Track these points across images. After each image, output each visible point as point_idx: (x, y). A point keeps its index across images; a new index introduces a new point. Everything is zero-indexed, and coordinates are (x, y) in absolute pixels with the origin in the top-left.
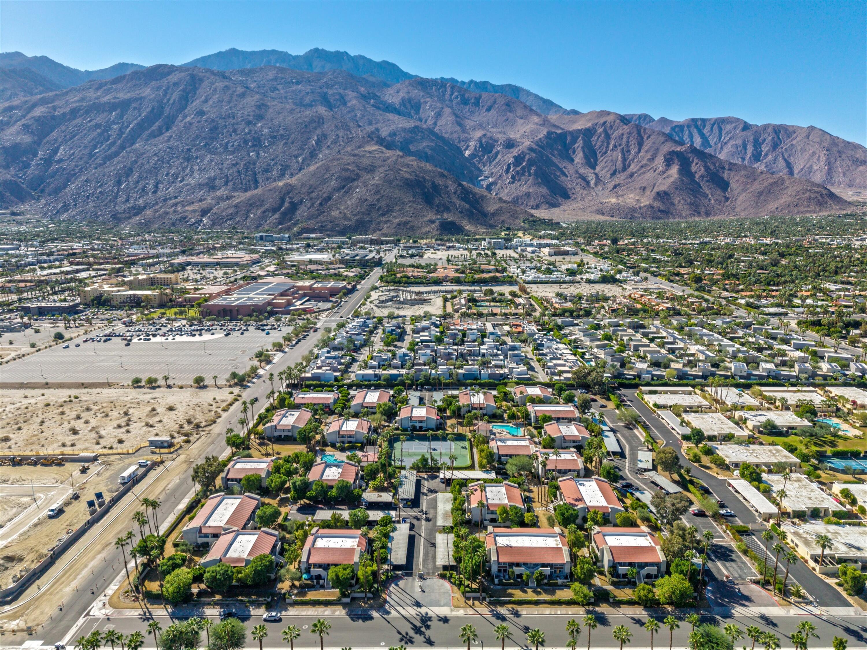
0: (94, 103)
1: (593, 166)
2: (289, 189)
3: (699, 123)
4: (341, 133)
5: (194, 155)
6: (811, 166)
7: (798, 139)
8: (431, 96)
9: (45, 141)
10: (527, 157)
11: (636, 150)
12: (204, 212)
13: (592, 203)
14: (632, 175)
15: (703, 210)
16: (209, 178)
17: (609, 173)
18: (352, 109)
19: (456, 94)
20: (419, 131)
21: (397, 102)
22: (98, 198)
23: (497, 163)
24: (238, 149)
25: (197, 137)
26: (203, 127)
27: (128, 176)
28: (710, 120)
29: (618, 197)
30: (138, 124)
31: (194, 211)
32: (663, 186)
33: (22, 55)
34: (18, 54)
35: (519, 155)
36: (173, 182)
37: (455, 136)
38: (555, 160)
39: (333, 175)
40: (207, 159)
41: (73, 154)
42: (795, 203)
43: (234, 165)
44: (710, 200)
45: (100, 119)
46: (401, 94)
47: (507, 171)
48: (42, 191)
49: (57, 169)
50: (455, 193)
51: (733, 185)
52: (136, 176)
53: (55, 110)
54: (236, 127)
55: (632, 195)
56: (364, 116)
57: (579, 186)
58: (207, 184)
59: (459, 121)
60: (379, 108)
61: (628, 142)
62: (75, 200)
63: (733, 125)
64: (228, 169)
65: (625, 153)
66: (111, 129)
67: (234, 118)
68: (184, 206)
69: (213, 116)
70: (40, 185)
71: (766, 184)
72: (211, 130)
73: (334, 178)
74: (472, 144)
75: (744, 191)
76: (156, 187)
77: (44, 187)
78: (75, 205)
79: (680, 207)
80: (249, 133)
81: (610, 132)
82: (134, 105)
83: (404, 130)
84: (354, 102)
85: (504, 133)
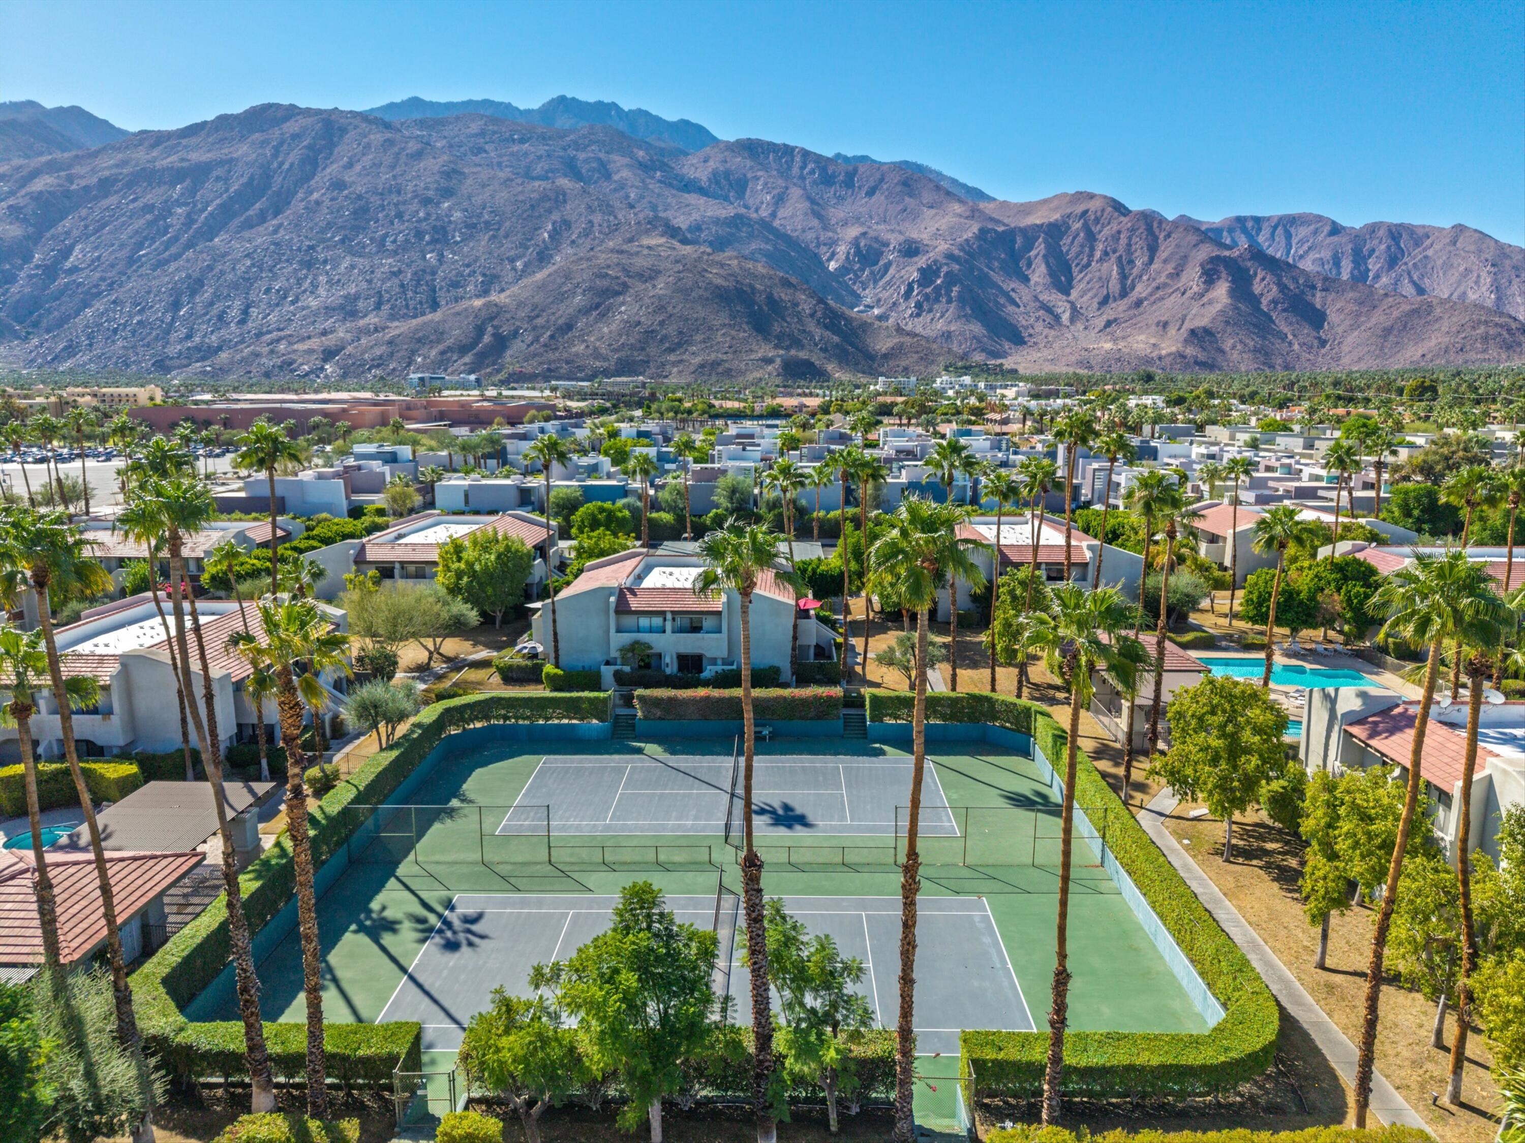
0: (143, 169)
1: (1065, 290)
2: (495, 313)
3: (1250, 224)
4: (597, 218)
5: (321, 257)
6: (1464, 293)
7: (1437, 247)
8: (766, 169)
9: (48, 235)
10: (945, 269)
11: (1146, 259)
12: (328, 354)
13: (1068, 350)
14: (1138, 303)
15: (1279, 361)
16: (345, 297)
17: (1096, 300)
18: (622, 186)
19: (811, 166)
20: (743, 224)
21: (704, 179)
22: (134, 332)
23: (888, 283)
24: (405, 246)
25: (329, 225)
26: (342, 207)
27: (193, 293)
28: (1268, 219)
29: (1115, 340)
30: (221, 206)
31: (310, 351)
32: (1202, 318)
33: (39, 105)
34: (31, 104)
35: (929, 266)
36: (277, 305)
37: (810, 235)
38: (997, 277)
39: (577, 286)
40: (345, 264)
41: (99, 258)
42: (1459, 346)
43: (394, 274)
44: (1290, 344)
45: (155, 196)
46: (712, 164)
47: (908, 295)
48: (36, 324)
49: (66, 285)
50: (812, 315)
51: (1333, 316)
52: (208, 293)
53: (72, 183)
54: (402, 208)
55: (1142, 337)
56: (642, 197)
57: (1041, 323)
58: (342, 307)
59: (817, 210)
60: (671, 185)
61: (1129, 245)
62: (90, 337)
63: (1312, 227)
64: (384, 281)
65: (1126, 264)
66: (171, 214)
67: (399, 192)
68: (291, 344)
69: (360, 189)
70: (31, 313)
71: (1396, 314)
72: (355, 213)
73: (579, 291)
74: (842, 249)
75: (1354, 327)
76: (245, 312)
77: (40, 316)
78: (91, 345)
79: (1235, 356)
80: (425, 219)
81: (1095, 229)
82: (219, 172)
83: (717, 221)
84: (625, 173)
85: (900, 232)
